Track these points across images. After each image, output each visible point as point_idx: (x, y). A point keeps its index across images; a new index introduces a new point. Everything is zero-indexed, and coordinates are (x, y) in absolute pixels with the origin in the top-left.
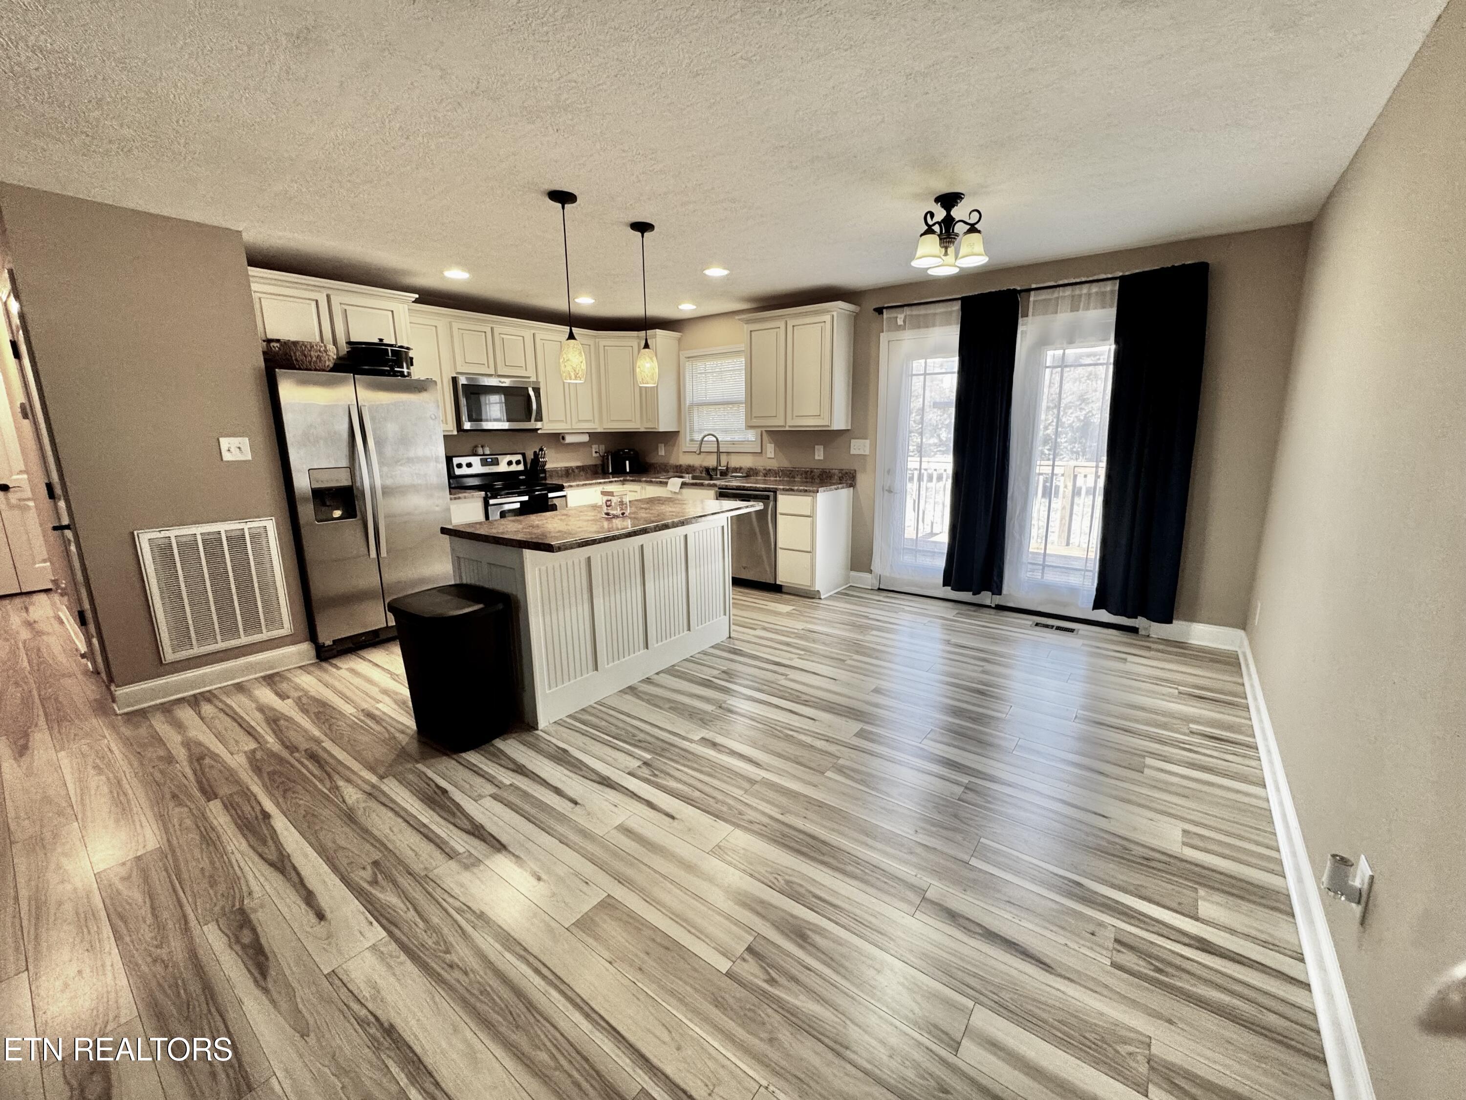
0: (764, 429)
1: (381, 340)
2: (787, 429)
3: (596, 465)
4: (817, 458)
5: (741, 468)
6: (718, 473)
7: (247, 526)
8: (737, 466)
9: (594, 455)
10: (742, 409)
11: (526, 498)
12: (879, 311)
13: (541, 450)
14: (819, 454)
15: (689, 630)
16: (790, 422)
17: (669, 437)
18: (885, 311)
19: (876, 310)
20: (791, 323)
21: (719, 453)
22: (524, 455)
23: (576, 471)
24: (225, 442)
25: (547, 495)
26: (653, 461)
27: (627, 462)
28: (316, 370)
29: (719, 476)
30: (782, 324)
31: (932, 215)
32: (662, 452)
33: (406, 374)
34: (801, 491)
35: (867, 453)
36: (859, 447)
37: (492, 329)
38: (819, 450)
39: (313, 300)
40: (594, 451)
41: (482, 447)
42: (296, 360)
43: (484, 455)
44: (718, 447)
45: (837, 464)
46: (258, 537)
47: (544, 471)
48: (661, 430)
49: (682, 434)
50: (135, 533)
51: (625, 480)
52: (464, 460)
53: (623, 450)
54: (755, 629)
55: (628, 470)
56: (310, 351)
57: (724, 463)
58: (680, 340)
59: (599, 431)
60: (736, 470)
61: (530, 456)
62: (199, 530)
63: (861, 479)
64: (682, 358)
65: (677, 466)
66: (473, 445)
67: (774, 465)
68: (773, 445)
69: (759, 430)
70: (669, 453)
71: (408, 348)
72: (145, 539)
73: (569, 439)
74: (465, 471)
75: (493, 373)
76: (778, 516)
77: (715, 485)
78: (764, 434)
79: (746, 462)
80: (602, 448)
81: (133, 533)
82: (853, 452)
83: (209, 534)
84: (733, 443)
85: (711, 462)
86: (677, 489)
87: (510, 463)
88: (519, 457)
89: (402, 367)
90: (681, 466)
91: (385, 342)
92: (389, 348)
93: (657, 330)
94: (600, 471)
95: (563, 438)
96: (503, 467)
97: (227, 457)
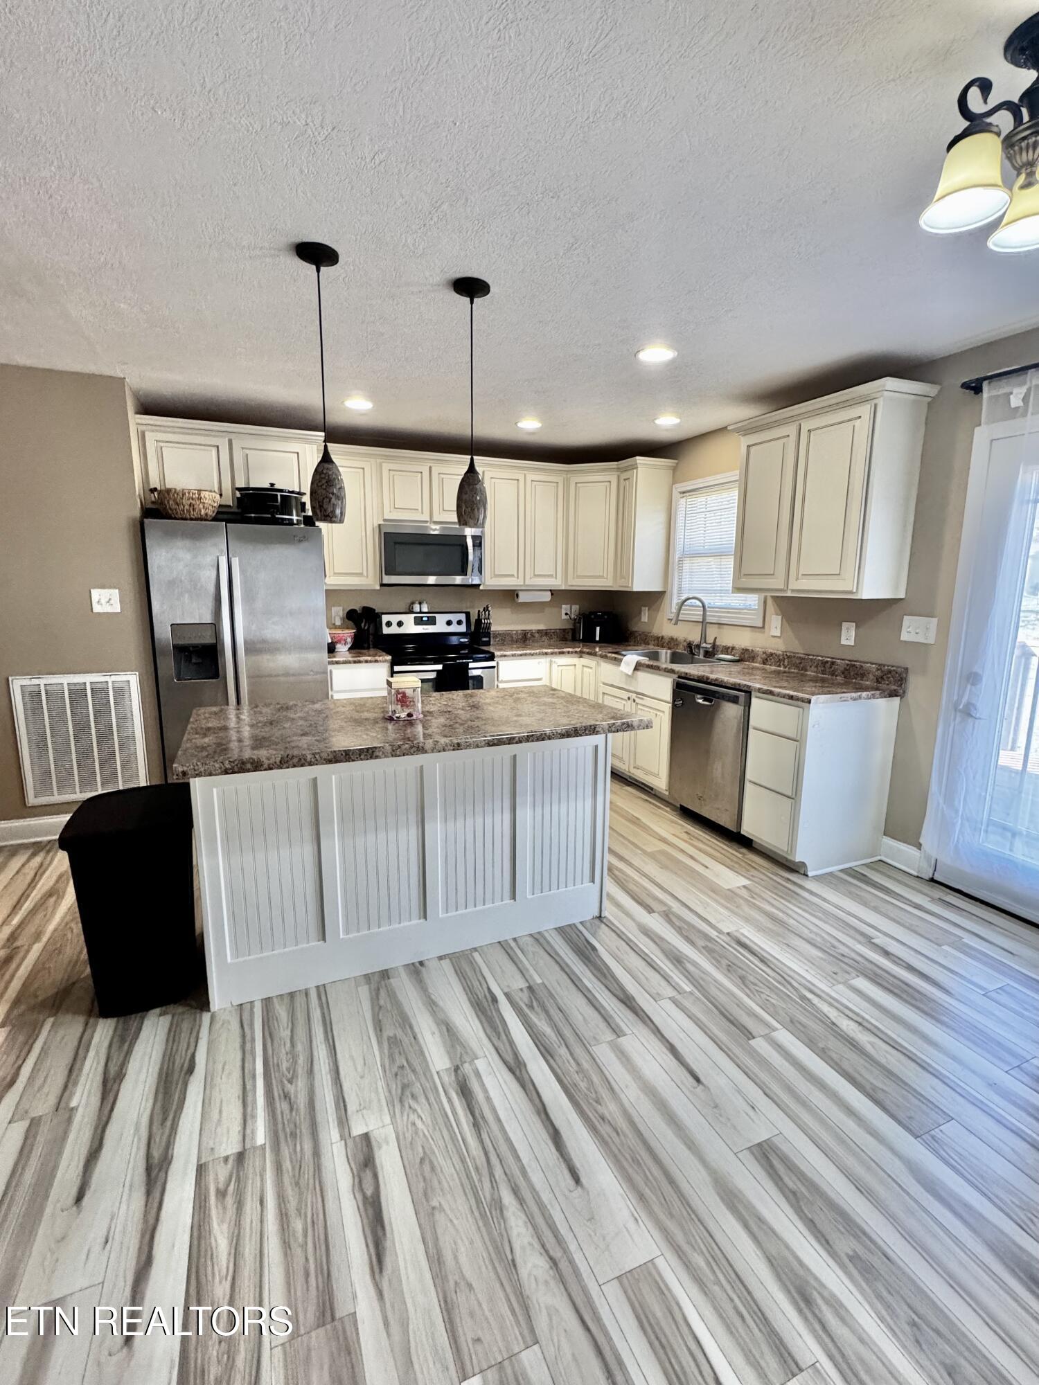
0: (769, 594)
1: (272, 485)
2: (789, 594)
3: (564, 630)
4: (844, 642)
5: (733, 648)
6: (702, 651)
7: (110, 679)
8: (730, 644)
9: (564, 617)
10: (730, 563)
11: (439, 667)
12: (975, 387)
13: (486, 609)
14: (848, 635)
15: (514, 897)
16: (794, 585)
17: (653, 599)
18: (985, 385)
19: (966, 386)
20: (806, 426)
21: (704, 623)
22: (468, 615)
23: (537, 635)
24: (96, 594)
25: (468, 663)
26: (635, 629)
27: (598, 629)
28: (191, 519)
29: (701, 657)
30: (791, 430)
31: (985, 86)
32: (645, 618)
33: (295, 522)
34: (784, 696)
35: (931, 641)
36: (913, 630)
37: (430, 468)
38: (848, 629)
39: (214, 446)
40: (563, 612)
41: (420, 603)
42: (171, 509)
43: (421, 612)
44: (704, 615)
45: (875, 655)
46: (120, 691)
47: (488, 634)
48: (635, 590)
49: (667, 596)
50: (10, 679)
51: (581, 652)
52: (394, 619)
53: (595, 613)
54: (650, 910)
55: (597, 638)
56: (182, 499)
57: (710, 640)
58: (674, 469)
59: (563, 588)
60: (727, 650)
61: (474, 618)
62: (65, 680)
63: (915, 685)
64: (675, 494)
65: (658, 638)
66: (409, 601)
67: (778, 647)
68: (780, 617)
69: (763, 595)
70: (652, 619)
71: (299, 493)
72: (17, 684)
73: (523, 598)
74: (394, 630)
75: (428, 519)
76: (751, 730)
77: (672, 671)
78: (770, 601)
79: (742, 640)
80: (576, 608)
81: (8, 680)
82: (905, 637)
83: (75, 684)
84: (728, 609)
85: (695, 637)
86: (629, 670)
87: (449, 623)
88: (463, 617)
89: (292, 515)
90: (662, 638)
91: (277, 487)
92: (279, 494)
93: (638, 458)
94: (570, 637)
95: (517, 596)
96: (440, 627)
97: (97, 609)
